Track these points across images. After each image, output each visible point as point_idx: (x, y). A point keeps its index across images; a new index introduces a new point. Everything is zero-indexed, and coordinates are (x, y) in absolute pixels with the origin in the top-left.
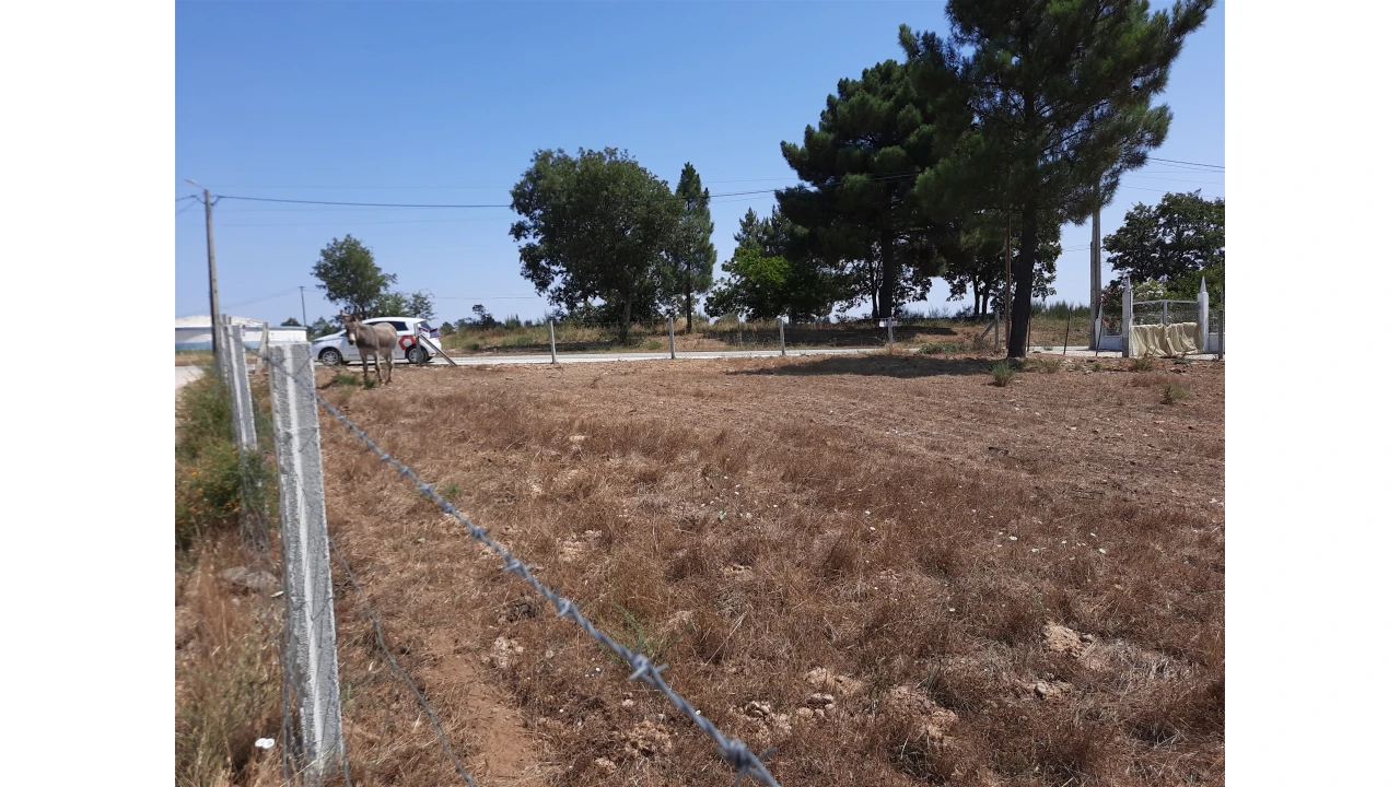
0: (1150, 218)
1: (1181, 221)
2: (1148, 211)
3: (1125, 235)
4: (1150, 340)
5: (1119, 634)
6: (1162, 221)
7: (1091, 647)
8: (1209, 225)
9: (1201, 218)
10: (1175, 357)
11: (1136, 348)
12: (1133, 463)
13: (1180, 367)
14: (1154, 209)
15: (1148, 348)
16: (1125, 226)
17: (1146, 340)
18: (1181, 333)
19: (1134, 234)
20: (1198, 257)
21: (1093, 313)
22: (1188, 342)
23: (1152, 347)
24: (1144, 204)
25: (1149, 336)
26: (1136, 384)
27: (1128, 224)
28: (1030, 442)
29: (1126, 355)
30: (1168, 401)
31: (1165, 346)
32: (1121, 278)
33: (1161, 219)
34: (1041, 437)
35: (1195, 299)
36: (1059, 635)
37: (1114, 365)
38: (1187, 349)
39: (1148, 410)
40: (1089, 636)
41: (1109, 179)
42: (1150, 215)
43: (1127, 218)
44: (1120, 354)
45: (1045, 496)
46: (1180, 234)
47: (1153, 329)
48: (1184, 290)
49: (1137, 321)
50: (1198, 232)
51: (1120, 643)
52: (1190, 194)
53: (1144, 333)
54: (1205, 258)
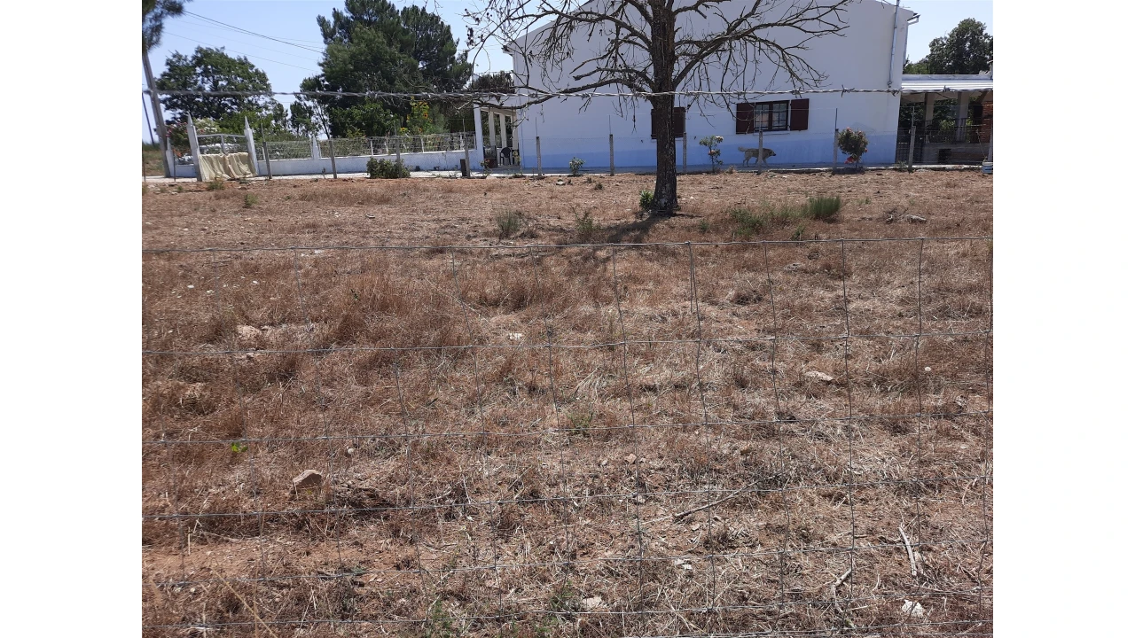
0: (187, 67)
1: (214, 72)
2: (185, 60)
3: (170, 79)
4: (216, 166)
5: (283, 321)
6: (199, 70)
7: (269, 332)
8: (236, 78)
9: (229, 71)
10: (238, 179)
11: (207, 174)
12: (242, 244)
13: (244, 185)
14: (190, 59)
15: (217, 174)
16: (167, 71)
17: (213, 167)
18: (238, 161)
19: (177, 80)
20: (233, 104)
21: (162, 147)
22: (245, 168)
23: (219, 172)
24: (180, 53)
25: (215, 164)
26: (218, 198)
27: (170, 70)
28: (154, 242)
29: (200, 179)
30: (247, 206)
31: (228, 172)
32: (175, 118)
33: (197, 68)
34: (162, 238)
35: (243, 134)
36: (246, 331)
37: (193, 187)
38: (245, 174)
39: (236, 213)
40: (266, 327)
41: (153, 22)
42: (188, 64)
43: (167, 64)
44: (195, 180)
45: (191, 270)
46: (216, 83)
47: (216, 157)
48: (233, 128)
49: (202, 151)
50: (230, 83)
51: (284, 326)
52: (217, 50)
53: (210, 161)
54: (238, 105)
